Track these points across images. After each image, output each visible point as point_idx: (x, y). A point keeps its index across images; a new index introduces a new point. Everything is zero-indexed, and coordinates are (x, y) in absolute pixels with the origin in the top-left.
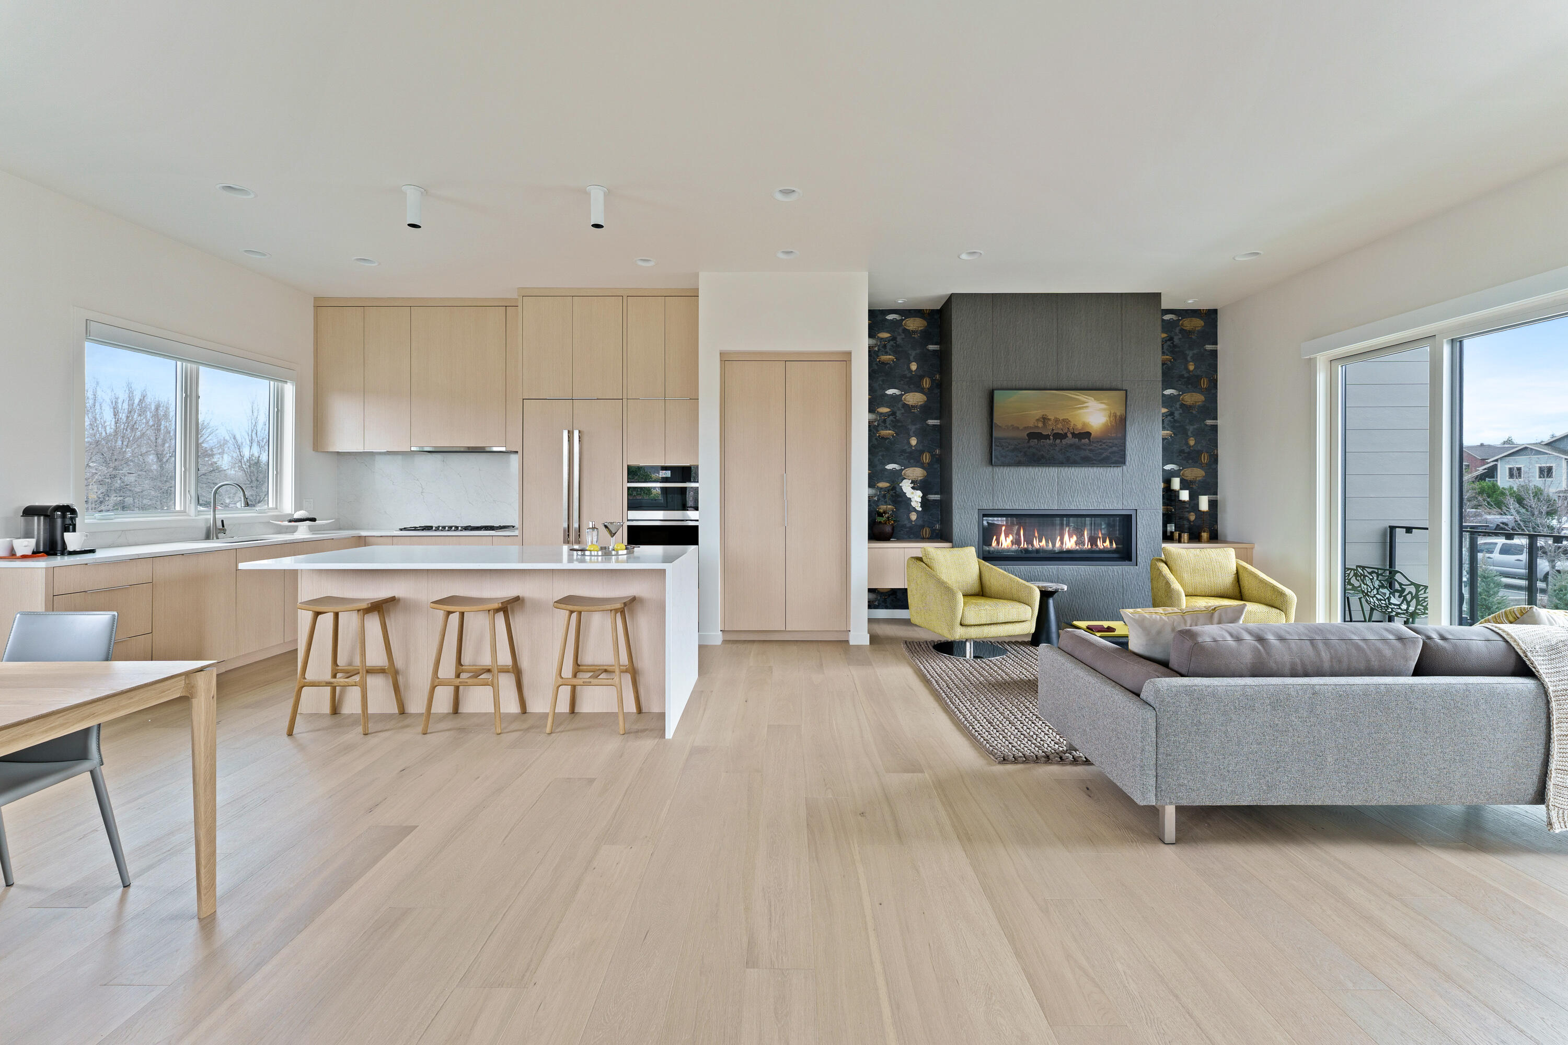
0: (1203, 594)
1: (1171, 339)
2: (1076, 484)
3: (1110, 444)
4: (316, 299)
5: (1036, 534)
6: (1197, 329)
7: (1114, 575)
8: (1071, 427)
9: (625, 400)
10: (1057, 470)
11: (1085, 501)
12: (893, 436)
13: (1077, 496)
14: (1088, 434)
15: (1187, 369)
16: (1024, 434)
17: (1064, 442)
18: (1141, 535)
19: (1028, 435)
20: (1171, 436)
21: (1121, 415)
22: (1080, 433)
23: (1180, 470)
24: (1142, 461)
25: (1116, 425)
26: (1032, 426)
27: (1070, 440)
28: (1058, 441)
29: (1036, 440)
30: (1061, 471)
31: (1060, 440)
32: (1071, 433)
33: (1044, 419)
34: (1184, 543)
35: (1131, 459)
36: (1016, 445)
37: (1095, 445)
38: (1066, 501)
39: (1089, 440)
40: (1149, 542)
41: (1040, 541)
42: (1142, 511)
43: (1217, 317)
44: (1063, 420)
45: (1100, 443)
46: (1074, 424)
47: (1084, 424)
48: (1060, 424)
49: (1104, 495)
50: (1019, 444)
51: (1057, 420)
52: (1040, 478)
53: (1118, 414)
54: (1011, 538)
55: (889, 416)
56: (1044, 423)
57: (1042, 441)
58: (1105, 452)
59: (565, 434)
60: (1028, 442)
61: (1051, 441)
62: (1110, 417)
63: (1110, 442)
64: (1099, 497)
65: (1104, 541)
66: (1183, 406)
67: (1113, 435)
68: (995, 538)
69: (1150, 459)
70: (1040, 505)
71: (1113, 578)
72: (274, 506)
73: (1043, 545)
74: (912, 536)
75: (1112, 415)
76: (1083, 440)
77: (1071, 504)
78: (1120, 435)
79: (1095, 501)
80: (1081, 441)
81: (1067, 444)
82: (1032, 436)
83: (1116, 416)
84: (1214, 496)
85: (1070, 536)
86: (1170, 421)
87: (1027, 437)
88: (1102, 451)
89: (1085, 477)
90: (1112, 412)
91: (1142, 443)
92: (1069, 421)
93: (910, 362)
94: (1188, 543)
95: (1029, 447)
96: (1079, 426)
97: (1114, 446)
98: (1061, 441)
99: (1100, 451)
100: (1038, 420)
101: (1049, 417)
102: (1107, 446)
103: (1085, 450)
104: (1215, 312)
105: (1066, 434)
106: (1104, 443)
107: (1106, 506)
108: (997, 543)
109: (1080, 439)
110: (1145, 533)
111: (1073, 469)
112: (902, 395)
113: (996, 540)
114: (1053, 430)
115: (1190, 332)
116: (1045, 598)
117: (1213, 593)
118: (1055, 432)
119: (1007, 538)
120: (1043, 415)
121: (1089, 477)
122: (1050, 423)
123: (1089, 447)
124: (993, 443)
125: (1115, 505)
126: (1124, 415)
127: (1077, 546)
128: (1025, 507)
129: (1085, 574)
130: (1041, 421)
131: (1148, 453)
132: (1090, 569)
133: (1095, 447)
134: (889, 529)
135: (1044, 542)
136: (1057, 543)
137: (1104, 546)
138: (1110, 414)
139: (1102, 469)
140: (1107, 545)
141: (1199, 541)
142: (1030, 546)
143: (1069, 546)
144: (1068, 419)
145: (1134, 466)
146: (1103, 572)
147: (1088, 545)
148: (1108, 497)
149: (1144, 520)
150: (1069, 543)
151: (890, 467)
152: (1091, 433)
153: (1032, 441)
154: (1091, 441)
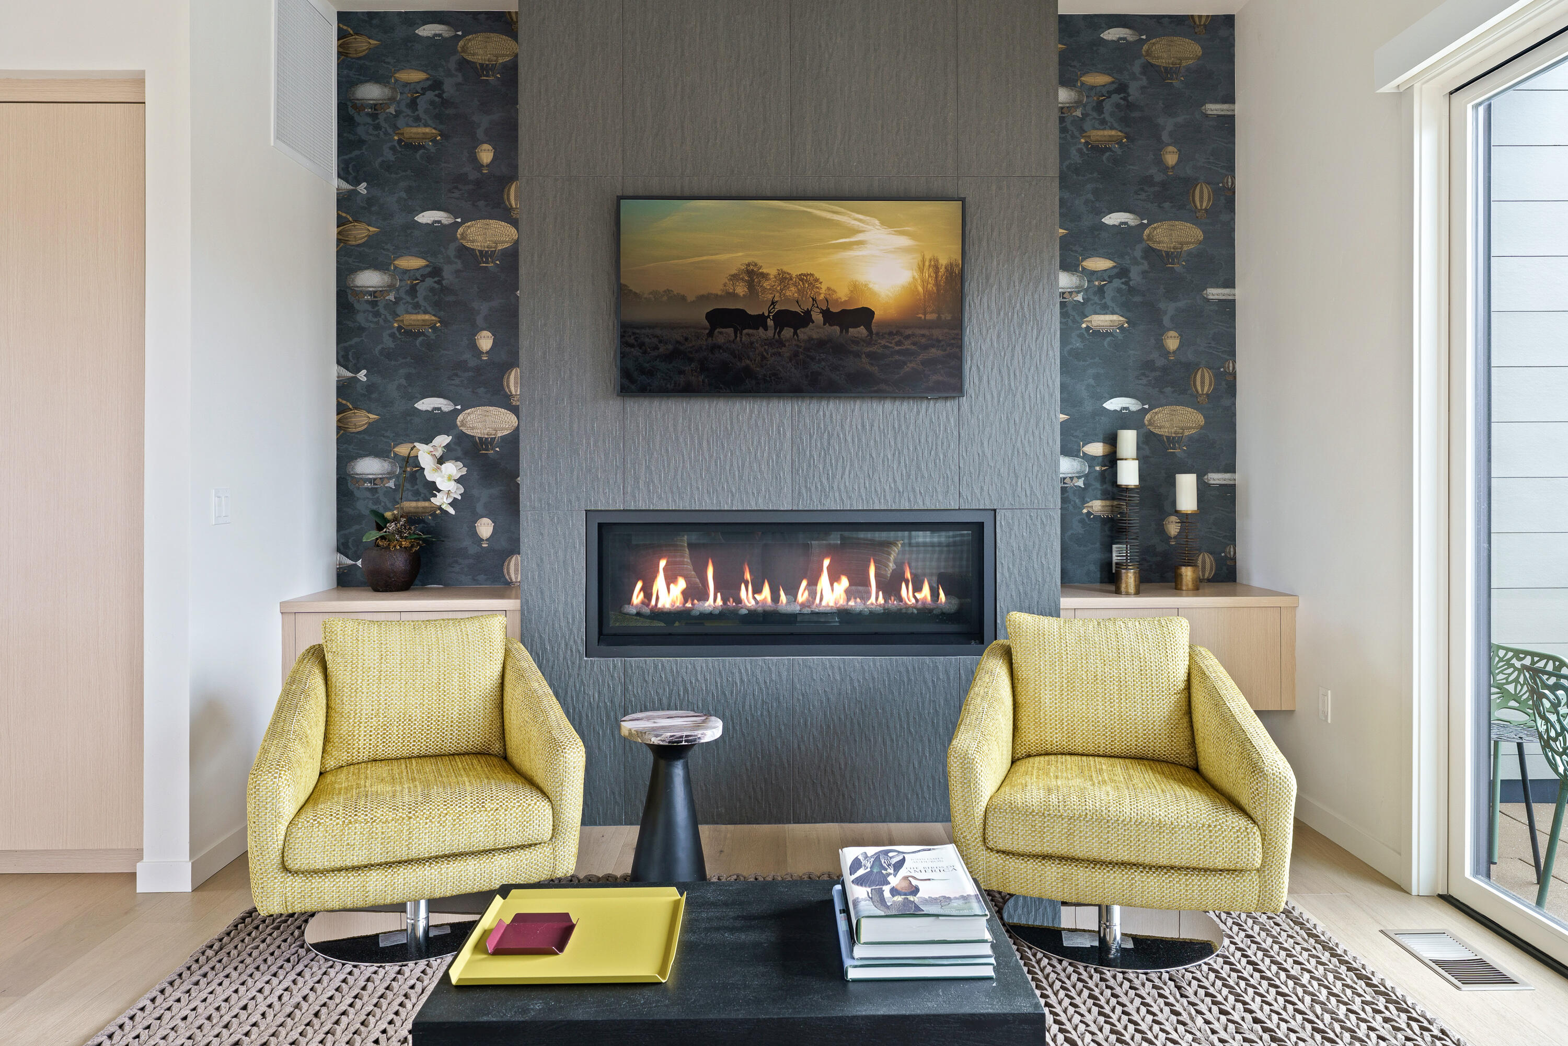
0: (1091, 749)
1: (1122, 88)
2: (840, 443)
3: (923, 341)
5: (748, 576)
6: (1184, 64)
7: (938, 678)
8: (822, 297)
10: (789, 409)
11: (862, 490)
12: (434, 327)
13: (843, 474)
14: (865, 315)
15: (1159, 161)
16: (699, 315)
17: (804, 333)
18: (1007, 575)
19: (711, 316)
20: (1121, 328)
21: (951, 266)
22: (844, 311)
23: (1143, 412)
24: (1010, 386)
25: (938, 290)
26: (719, 293)
27: (818, 328)
28: (787, 332)
29: (730, 331)
30: (800, 412)
31: (792, 330)
32: (822, 311)
33: (752, 275)
34: (1128, 594)
35: (980, 380)
36: (678, 342)
37: (883, 342)
38: (813, 488)
39: (868, 328)
40: (1026, 594)
41: (757, 590)
42: (1009, 514)
43: (1233, 35)
44: (801, 277)
45: (897, 338)
46: (829, 289)
47: (856, 288)
48: (793, 289)
49: (913, 472)
50: (686, 339)
51: (784, 278)
52: (745, 428)
53: (943, 261)
54: (681, 584)
55: (423, 278)
56: (751, 285)
57: (745, 331)
58: (911, 361)
60: (711, 334)
61: (770, 333)
62: (921, 270)
63: (923, 336)
64: (898, 479)
65: (918, 588)
66: (1151, 253)
67: (929, 317)
68: (639, 585)
69: (1030, 380)
70: (751, 498)
71: (934, 687)
73: (765, 599)
74: (481, 577)
75: (927, 264)
76: (851, 330)
77: (827, 497)
78: (947, 316)
79: (887, 488)
80: (847, 332)
81: (811, 339)
82: (718, 317)
83: (936, 268)
84: (1228, 476)
85: (834, 579)
86: (1119, 290)
88: (902, 358)
89: (863, 426)
90: (928, 257)
91: (1010, 337)
92: (817, 280)
93: (476, 143)
94: (1138, 593)
95: (714, 348)
96: (842, 293)
97: (933, 346)
98: (795, 333)
99: (897, 357)
100: (734, 278)
101: (764, 270)
102: (914, 344)
103: (857, 355)
104: (1229, 20)
105: (808, 313)
106: (908, 337)
107: (916, 502)
108: (645, 596)
109: (844, 328)
110: (1016, 572)
111: (831, 404)
112: (456, 225)
113: (642, 589)
114: (773, 303)
115: (1168, 72)
116: (662, 763)
117: (1118, 748)
118: (778, 307)
119: (672, 586)
120: (748, 265)
121: (872, 426)
122: (766, 284)
123: (868, 350)
124: (622, 336)
125: (940, 498)
126: (957, 265)
127: (852, 603)
128: (708, 504)
129: (864, 678)
130: (742, 279)
131: (1024, 363)
132: (875, 664)
133: (885, 347)
134: (398, 562)
135: (766, 593)
136: (803, 596)
137: (917, 600)
138: (924, 261)
139: (905, 404)
140: (925, 598)
141: (1176, 589)
142: (731, 603)
143: (832, 604)
144: (812, 275)
145: (988, 397)
146: (908, 671)
147: (877, 599)
148: (923, 477)
149: (1013, 536)
150: (832, 593)
151: (426, 404)
152: (872, 313)
153: (721, 333)
154: (874, 331)
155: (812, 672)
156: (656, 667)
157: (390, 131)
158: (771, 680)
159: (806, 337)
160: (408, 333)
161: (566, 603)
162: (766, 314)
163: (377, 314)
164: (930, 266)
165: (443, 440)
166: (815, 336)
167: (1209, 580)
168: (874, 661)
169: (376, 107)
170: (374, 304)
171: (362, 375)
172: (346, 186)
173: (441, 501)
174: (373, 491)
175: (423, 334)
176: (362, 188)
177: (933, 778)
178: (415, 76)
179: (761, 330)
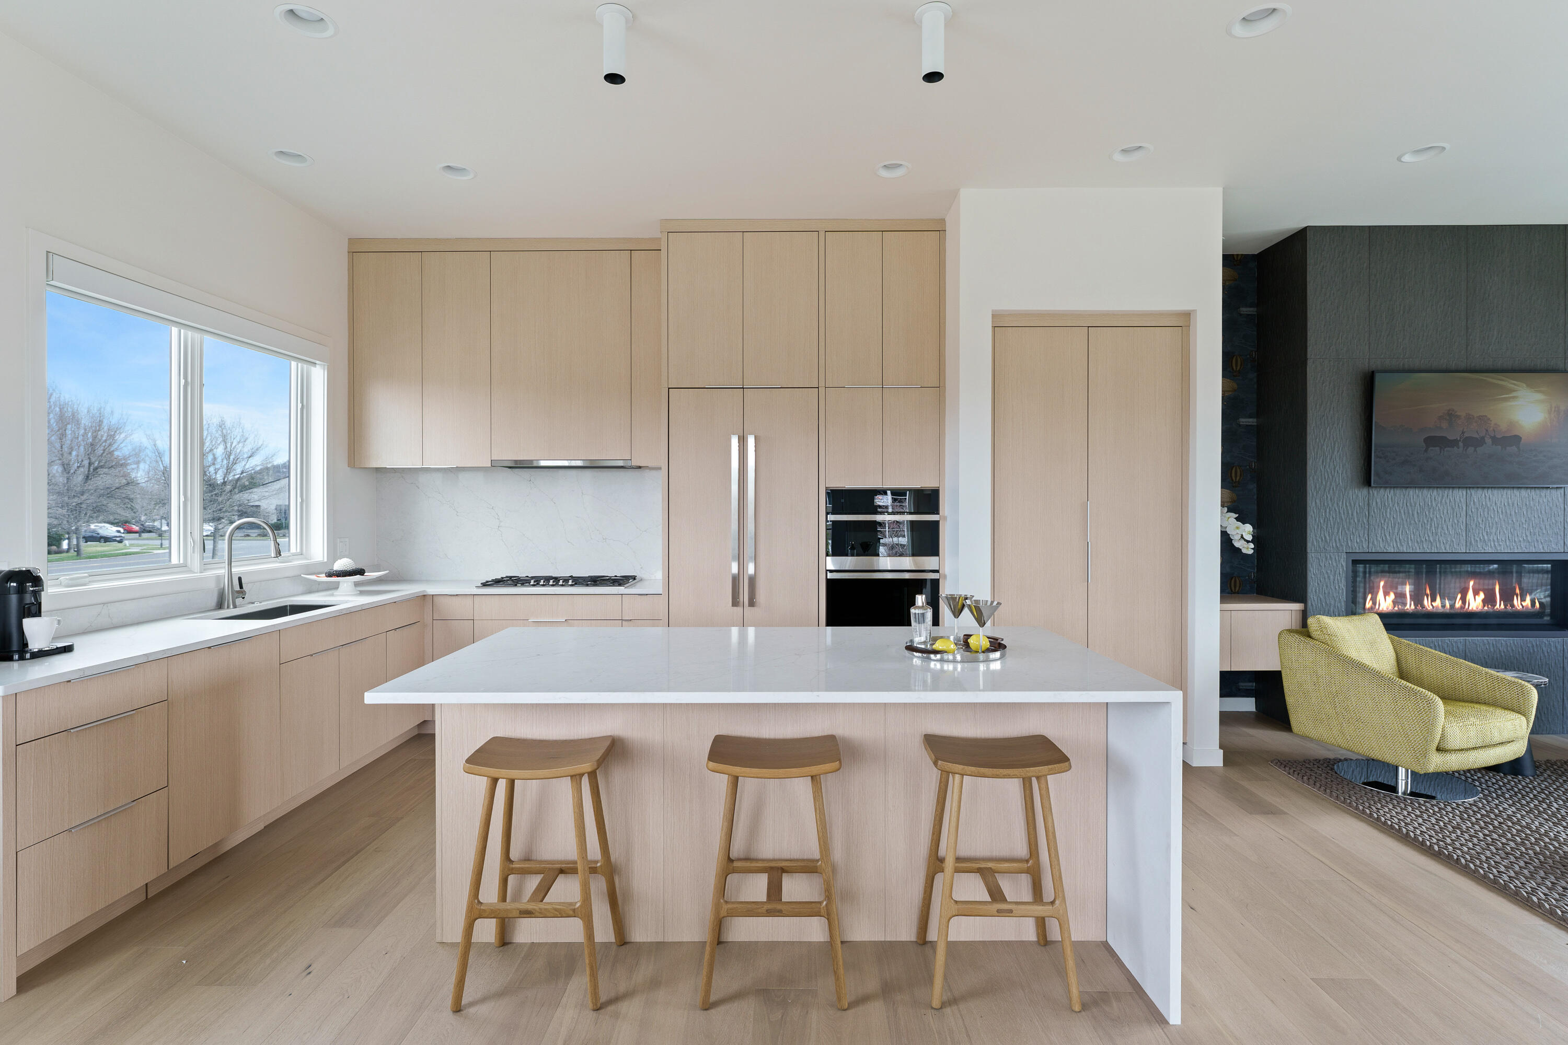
2: (1494, 515)
3: (1547, 454)
4: (352, 240)
5: (1428, 591)
7: (1551, 650)
8: (1491, 429)
9: (822, 390)
10: (1465, 493)
11: (1507, 540)
13: (1496, 531)
14: (1516, 439)
19: (1426, 440)
22: (1503, 437)
25: (1558, 425)
26: (1432, 427)
29: (1437, 449)
30: (1471, 494)
31: (1474, 448)
32: (1491, 437)
33: (1451, 417)
36: (1407, 455)
37: (1526, 455)
38: (1478, 540)
39: (1518, 446)
41: (1434, 600)
44: (1479, 418)
45: (1533, 453)
46: (1496, 424)
47: (1511, 424)
48: (1475, 424)
49: (1537, 530)
50: (1411, 453)
51: (1471, 419)
52: (1439, 505)
53: (1560, 408)
54: (1392, 595)
56: (1450, 424)
57: (1446, 449)
58: (1541, 466)
59: (735, 442)
60: (1426, 451)
61: (1461, 449)
62: (1550, 412)
63: (1550, 452)
64: (1528, 535)
65: (1523, 600)
67: (1552, 441)
68: (1370, 596)
70: (1440, 545)
72: (298, 551)
73: (1438, 606)
75: (1553, 409)
76: (1508, 448)
77: (1486, 545)
79: (1522, 540)
80: (1505, 449)
81: (1485, 453)
82: (1430, 441)
83: (1558, 412)
85: (1476, 593)
87: (1424, 444)
88: (1535, 467)
89: (1510, 503)
90: (1552, 406)
92: (1489, 419)
95: (1426, 458)
96: (1504, 426)
97: (1553, 457)
98: (1475, 450)
99: (1532, 466)
100: (1441, 418)
101: (1458, 413)
102: (1545, 456)
103: (1510, 463)
105: (1483, 438)
106: (1540, 452)
107: (1538, 548)
108: (1373, 603)
109: (1504, 446)
111: (1491, 491)
113: (1371, 599)
118: (1466, 435)
119: (1387, 597)
120: (1449, 410)
121: (1513, 504)
122: (1459, 422)
123: (1518, 459)
125: (1553, 546)
127: (1482, 609)
129: (1507, 650)
130: (1445, 419)
132: (1514, 643)
133: (1528, 458)
135: (1438, 603)
136: (1458, 604)
137: (1523, 607)
138: (1550, 408)
139: (1533, 491)
140: (1528, 605)
142: (1419, 608)
143: (1469, 609)
144: (1486, 416)
146: (1533, 646)
147: (1500, 605)
148: (1543, 533)
150: (1475, 603)
152: (1521, 438)
153: (1431, 450)
154: (1521, 448)
155: (1477, 647)
161: (1335, 606)
162: (1459, 439)
164: (1555, 411)
166: (1487, 451)
168: (1513, 640)
177: (1547, 708)
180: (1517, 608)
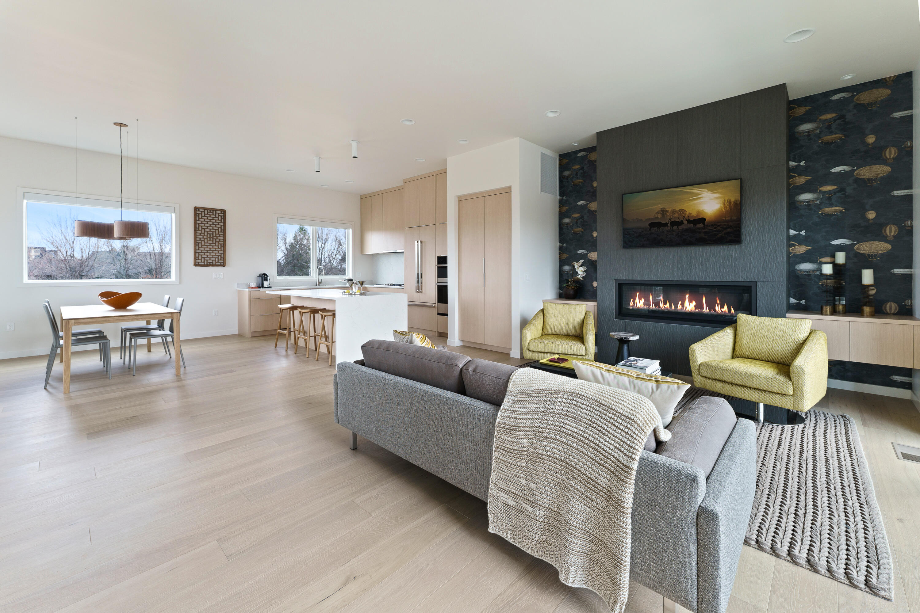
1: (842, 117)
2: (695, 261)
3: (725, 226)
4: (361, 196)
6: (880, 99)
8: (687, 216)
9: (436, 225)
10: (676, 250)
11: (703, 274)
12: (582, 232)
13: (696, 270)
14: (703, 220)
15: (864, 143)
16: (647, 225)
17: (680, 227)
19: (650, 225)
21: (736, 201)
22: (695, 219)
24: (763, 239)
25: (731, 210)
26: (653, 218)
27: (686, 225)
28: (675, 228)
29: (656, 228)
30: (680, 251)
31: (676, 227)
32: (687, 220)
33: (663, 211)
34: (826, 315)
35: (749, 238)
36: (640, 233)
38: (685, 274)
39: (704, 224)
41: (665, 304)
42: (762, 283)
43: (912, 80)
44: (679, 211)
45: (715, 227)
46: (689, 213)
47: (699, 212)
48: (677, 214)
50: (642, 232)
51: (674, 211)
53: (733, 200)
54: (643, 301)
55: (579, 219)
56: (663, 215)
57: (661, 228)
58: (720, 234)
59: (416, 242)
60: (650, 230)
61: (669, 228)
62: (724, 203)
63: (725, 225)
64: (716, 271)
65: (722, 307)
66: (858, 181)
67: (727, 219)
70: (663, 277)
73: (668, 307)
75: (726, 201)
77: (690, 277)
80: (696, 226)
81: (683, 229)
82: (652, 225)
83: (730, 203)
84: (907, 270)
85: (690, 301)
87: (649, 227)
88: (716, 233)
89: (703, 254)
90: (726, 199)
91: (763, 223)
92: (685, 211)
93: (593, 181)
95: (651, 234)
96: (694, 214)
97: (729, 228)
98: (678, 227)
99: (714, 232)
100: (658, 213)
101: (667, 210)
102: (721, 228)
103: (699, 233)
104: (908, 75)
105: (682, 221)
106: (719, 226)
107: (723, 279)
108: (634, 304)
109: (695, 224)
111: (692, 248)
113: (633, 302)
114: (670, 219)
115: (870, 105)
116: (621, 344)
118: (672, 220)
119: (640, 301)
120: (662, 209)
121: (706, 254)
122: (668, 214)
123: (703, 231)
124: (624, 232)
125: (733, 277)
126: (739, 201)
127: (697, 310)
128: (639, 278)
130: (660, 213)
131: (769, 231)
133: (710, 229)
134: (571, 292)
135: (668, 305)
136: (680, 307)
137: (722, 311)
138: (725, 201)
139: (719, 247)
140: (725, 311)
141: (861, 315)
143: (690, 310)
144: (683, 209)
145: (753, 243)
147: (705, 310)
148: (726, 271)
149: (764, 291)
150: (690, 306)
151: (580, 252)
152: (705, 219)
153: (653, 229)
154: (706, 225)
155: (684, 330)
156: (634, 323)
157: (571, 182)
158: (671, 331)
159: (681, 228)
160: (576, 233)
161: (609, 304)
162: (668, 222)
163: (568, 229)
164: (727, 202)
165: (582, 261)
166: (685, 228)
167: (894, 314)
169: (568, 177)
170: (567, 227)
171: (565, 245)
172: (561, 198)
173: (580, 277)
174: (567, 274)
175: (579, 233)
176: (564, 198)
178: (577, 167)
179: (666, 227)
180: (718, 312)
